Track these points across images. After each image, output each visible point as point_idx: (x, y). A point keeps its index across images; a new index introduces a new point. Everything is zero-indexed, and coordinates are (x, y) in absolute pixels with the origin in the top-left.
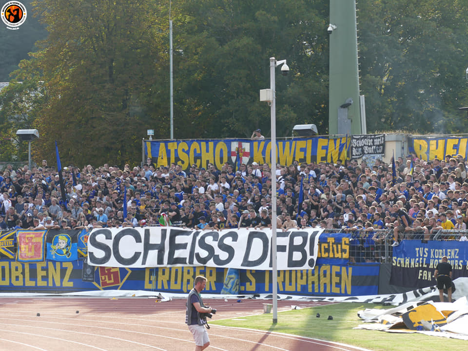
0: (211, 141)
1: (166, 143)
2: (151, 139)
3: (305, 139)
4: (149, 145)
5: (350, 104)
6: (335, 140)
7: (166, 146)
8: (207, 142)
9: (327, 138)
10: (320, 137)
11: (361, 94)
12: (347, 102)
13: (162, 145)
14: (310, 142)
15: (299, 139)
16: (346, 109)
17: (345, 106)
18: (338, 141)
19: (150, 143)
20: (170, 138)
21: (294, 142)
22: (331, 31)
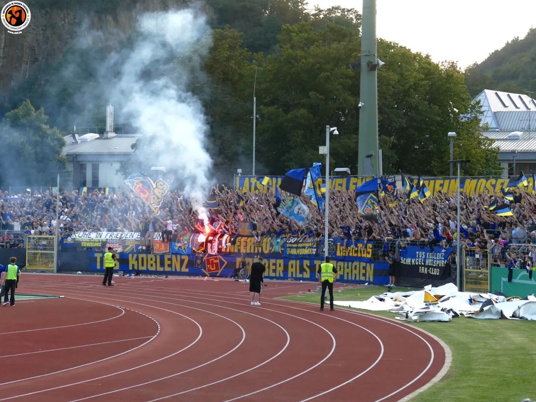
0: (280, 177)
1: (250, 178)
2: (240, 175)
3: (342, 177)
4: (238, 179)
5: (372, 155)
6: (362, 179)
7: (250, 180)
8: (277, 178)
9: (357, 177)
10: (352, 177)
11: (379, 148)
12: (370, 153)
13: (247, 179)
14: (345, 180)
15: (338, 178)
16: (369, 159)
17: (369, 156)
18: (364, 180)
19: (239, 178)
20: (252, 175)
21: (334, 180)
22: (360, 107)
